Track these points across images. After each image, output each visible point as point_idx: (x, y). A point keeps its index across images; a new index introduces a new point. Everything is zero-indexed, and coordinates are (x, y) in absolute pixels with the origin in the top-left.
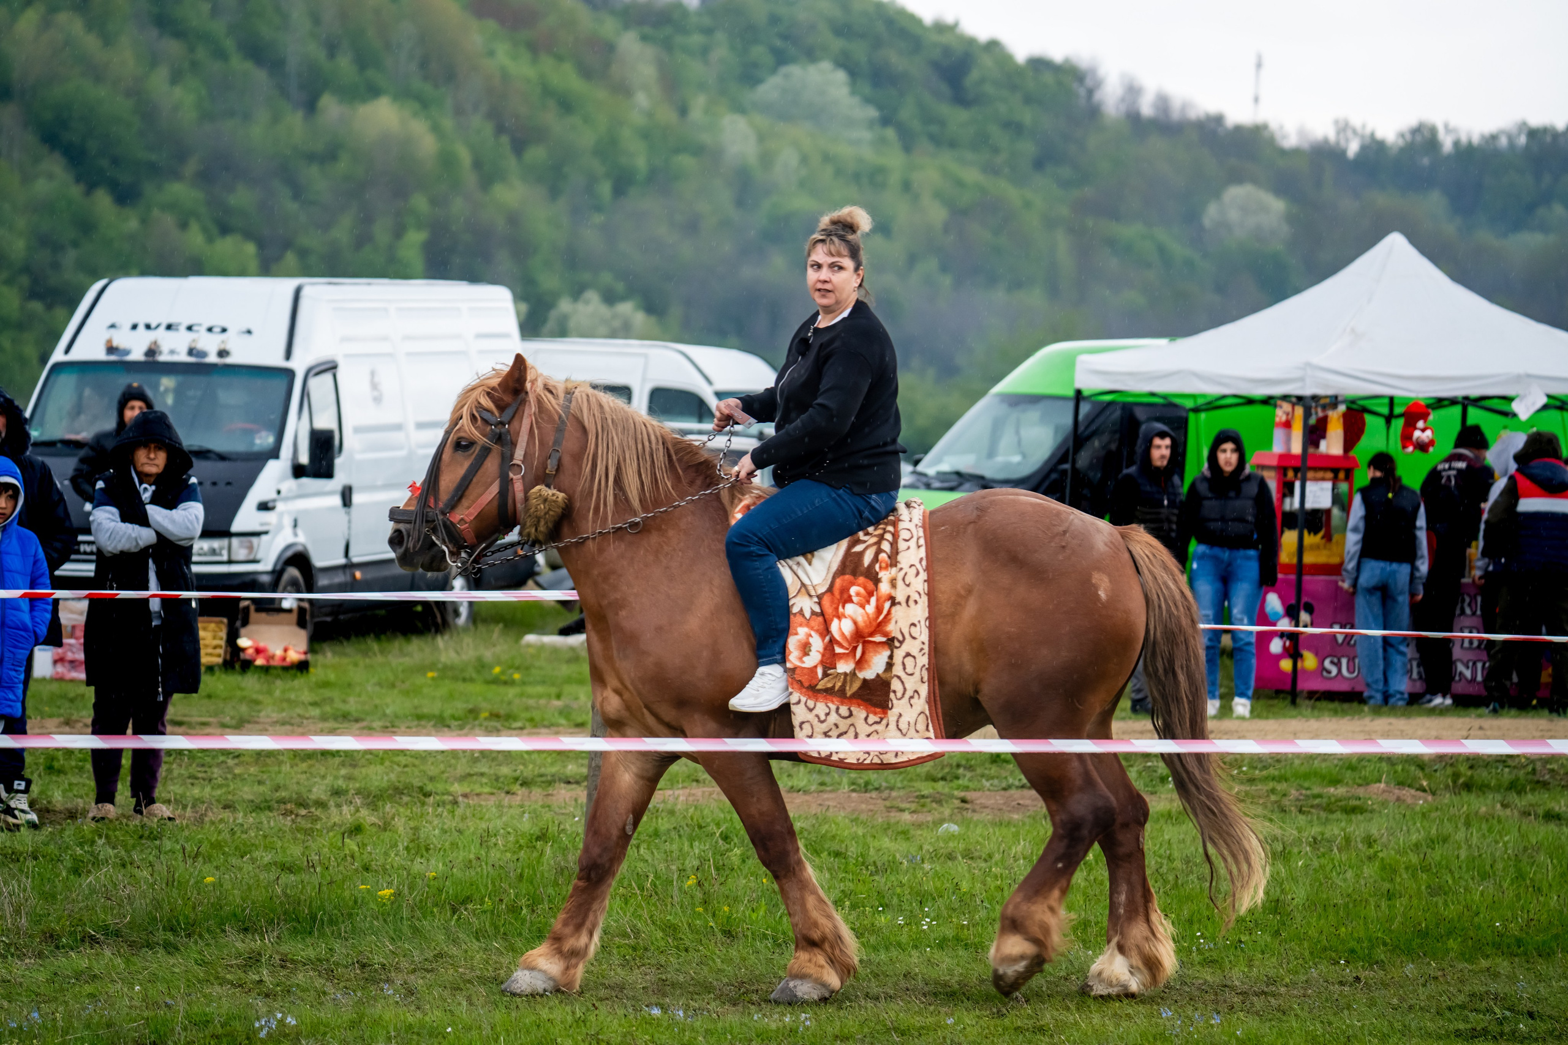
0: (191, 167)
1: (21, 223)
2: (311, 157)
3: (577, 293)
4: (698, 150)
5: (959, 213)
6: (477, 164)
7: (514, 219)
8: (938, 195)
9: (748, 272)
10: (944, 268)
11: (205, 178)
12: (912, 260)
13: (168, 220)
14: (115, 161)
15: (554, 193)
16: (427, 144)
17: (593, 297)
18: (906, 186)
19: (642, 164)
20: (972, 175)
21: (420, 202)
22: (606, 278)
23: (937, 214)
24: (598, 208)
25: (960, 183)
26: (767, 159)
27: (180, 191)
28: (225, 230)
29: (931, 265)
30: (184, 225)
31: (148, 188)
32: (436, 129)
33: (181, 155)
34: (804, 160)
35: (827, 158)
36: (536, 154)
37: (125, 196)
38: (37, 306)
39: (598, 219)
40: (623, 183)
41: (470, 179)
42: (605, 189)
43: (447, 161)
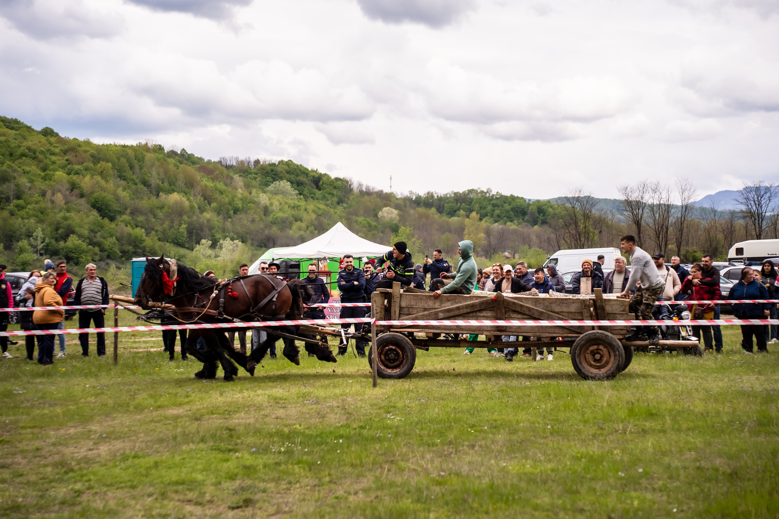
0: (128, 211)
1: (86, 227)
2: (158, 208)
3: (225, 238)
4: (254, 202)
5: (319, 216)
6: (199, 208)
7: (208, 221)
8: (314, 211)
9: (267, 232)
10: (315, 229)
11: (132, 213)
12: (308, 227)
13: (123, 225)
14: (110, 211)
15: (219, 214)
16: (187, 203)
17: (228, 239)
18: (306, 210)
19: (240, 205)
20: (322, 206)
21: (185, 218)
22: (232, 234)
23: (314, 216)
24: (230, 217)
25: (319, 209)
26: (271, 204)
27: (126, 217)
28: (137, 226)
29: (313, 228)
30: (127, 226)
31: (118, 217)
32: (188, 199)
33: (126, 209)
34: (281, 204)
35: (286, 203)
36: (214, 205)
37: (112, 219)
38: (90, 247)
39: (229, 220)
40: (236, 211)
41: (198, 211)
42: (231, 212)
43: (192, 207)
